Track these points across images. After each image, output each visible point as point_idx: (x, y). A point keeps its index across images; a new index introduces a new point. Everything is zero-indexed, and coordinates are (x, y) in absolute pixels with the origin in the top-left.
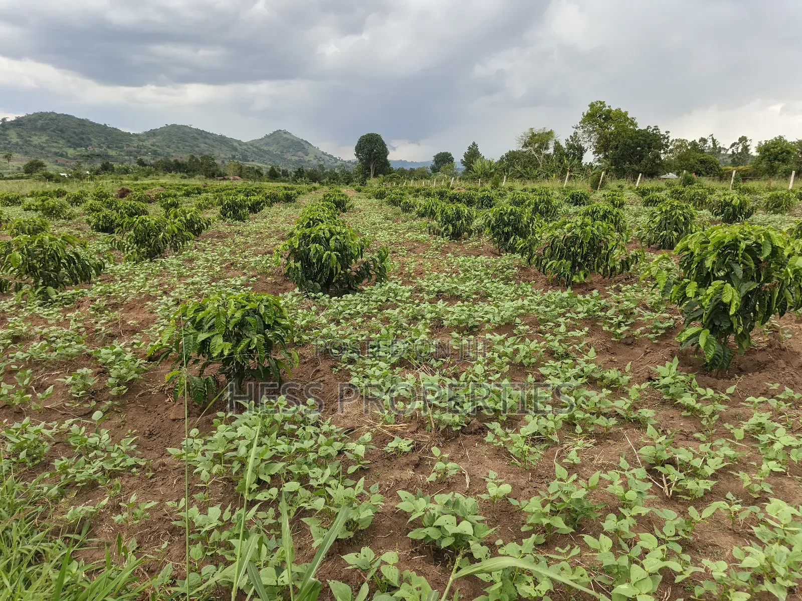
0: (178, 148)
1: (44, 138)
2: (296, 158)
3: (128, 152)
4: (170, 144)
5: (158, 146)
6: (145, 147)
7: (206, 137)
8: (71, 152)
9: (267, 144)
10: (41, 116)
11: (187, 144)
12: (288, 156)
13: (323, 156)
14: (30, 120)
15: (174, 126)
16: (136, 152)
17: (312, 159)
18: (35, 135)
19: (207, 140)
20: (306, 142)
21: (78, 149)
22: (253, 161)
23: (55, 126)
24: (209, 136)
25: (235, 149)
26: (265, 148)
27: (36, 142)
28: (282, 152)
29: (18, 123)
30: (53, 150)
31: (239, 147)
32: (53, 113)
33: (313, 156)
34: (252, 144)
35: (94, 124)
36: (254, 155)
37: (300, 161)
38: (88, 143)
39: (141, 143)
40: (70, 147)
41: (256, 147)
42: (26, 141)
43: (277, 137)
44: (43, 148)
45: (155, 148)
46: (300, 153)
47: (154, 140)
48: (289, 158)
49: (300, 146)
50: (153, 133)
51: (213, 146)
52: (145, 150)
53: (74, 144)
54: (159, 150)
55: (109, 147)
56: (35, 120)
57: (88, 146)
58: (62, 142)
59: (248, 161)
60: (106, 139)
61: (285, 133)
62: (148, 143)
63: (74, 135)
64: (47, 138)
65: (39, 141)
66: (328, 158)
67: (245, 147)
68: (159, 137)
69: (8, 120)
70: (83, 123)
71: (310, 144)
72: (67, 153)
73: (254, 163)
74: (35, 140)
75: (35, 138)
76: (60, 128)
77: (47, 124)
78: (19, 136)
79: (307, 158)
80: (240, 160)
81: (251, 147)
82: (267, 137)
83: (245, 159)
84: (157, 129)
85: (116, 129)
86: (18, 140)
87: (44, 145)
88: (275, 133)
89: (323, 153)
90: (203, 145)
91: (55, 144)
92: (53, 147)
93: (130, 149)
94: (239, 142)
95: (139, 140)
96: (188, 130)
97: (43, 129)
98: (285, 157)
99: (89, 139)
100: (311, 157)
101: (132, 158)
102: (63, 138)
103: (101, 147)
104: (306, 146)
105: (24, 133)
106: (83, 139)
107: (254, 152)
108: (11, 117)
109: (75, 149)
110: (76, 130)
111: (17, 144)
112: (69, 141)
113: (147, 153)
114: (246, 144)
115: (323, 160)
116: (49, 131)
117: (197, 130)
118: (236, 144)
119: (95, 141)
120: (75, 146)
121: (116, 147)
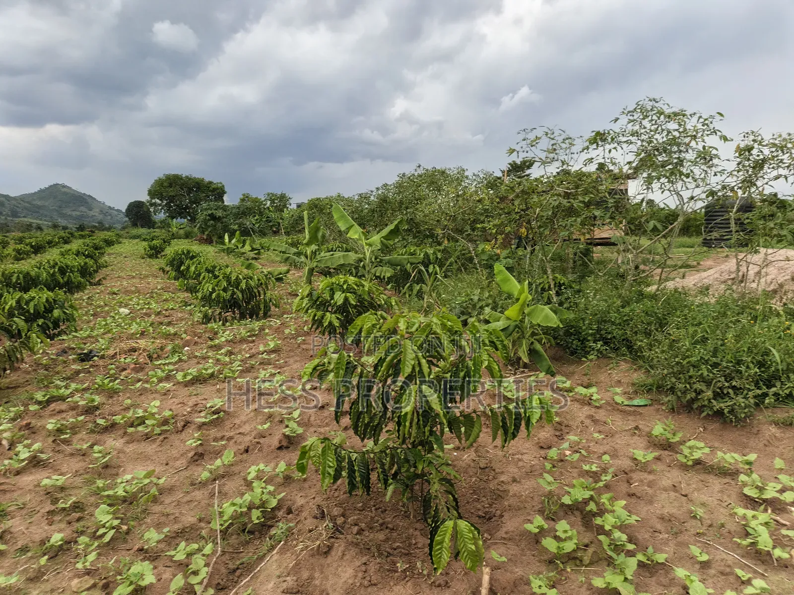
2: (78, 213)
9: (41, 199)
12: (68, 211)
13: (110, 211)
17: (97, 214)
20: (89, 196)
22: (24, 217)
26: (39, 203)
28: (60, 207)
31: (6, 202)
33: (98, 210)
34: (23, 198)
36: (25, 211)
37: (82, 216)
41: (28, 202)
43: (54, 191)
46: (82, 208)
48: (70, 213)
49: (82, 200)
59: (19, 217)
61: (64, 187)
67: (14, 202)
71: (95, 199)
73: (26, 219)
79: (91, 213)
80: (8, 216)
81: (21, 202)
82: (41, 191)
83: (15, 214)
88: (51, 186)
89: (110, 207)
94: (5, 196)
98: (64, 212)
100: (95, 212)
104: (89, 200)
107: (26, 208)
114: (15, 198)
115: (110, 215)
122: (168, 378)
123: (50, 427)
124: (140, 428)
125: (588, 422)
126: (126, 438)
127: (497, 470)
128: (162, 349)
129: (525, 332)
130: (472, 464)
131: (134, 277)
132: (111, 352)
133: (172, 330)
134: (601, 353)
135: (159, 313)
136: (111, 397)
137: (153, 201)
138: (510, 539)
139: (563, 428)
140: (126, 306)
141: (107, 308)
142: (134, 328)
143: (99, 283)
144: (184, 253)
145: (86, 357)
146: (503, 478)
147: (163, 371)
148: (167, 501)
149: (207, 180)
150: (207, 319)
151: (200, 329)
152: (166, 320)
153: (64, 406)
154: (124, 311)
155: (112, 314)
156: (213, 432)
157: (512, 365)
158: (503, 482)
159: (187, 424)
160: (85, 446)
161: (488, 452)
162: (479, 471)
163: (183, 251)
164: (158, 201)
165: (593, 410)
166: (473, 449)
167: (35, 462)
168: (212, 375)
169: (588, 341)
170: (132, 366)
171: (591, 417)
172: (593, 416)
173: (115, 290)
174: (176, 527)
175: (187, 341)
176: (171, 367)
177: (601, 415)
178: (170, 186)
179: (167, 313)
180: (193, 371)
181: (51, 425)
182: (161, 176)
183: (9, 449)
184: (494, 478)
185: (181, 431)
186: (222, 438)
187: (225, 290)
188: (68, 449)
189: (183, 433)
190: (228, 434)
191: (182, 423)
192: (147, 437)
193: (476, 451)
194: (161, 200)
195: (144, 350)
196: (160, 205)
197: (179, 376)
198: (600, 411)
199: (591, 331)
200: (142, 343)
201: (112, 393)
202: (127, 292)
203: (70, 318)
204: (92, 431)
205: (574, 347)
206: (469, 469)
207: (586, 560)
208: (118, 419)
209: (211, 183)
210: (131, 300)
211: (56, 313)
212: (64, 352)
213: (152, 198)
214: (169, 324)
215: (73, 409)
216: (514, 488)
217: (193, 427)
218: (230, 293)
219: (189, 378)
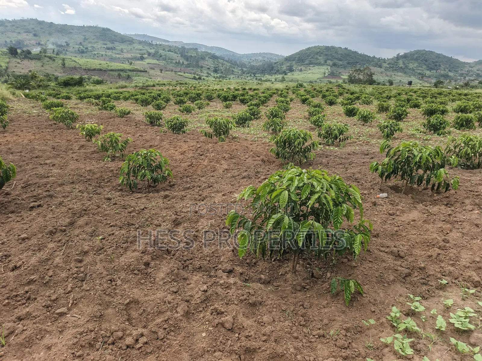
3: (461, 74)
6: (472, 71)
8: (428, 73)
10: (417, 52)
14: (411, 55)
16: (466, 74)
18: (412, 63)
21: (432, 71)
23: (423, 58)
27: (411, 67)
29: (405, 56)
30: (419, 71)
32: (424, 50)
35: (445, 57)
38: (439, 67)
39: (470, 69)
40: (428, 70)
42: (406, 66)
44: (414, 70)
45: (478, 72)
47: (480, 67)
50: (480, 62)
52: (472, 73)
55: (450, 71)
56: (414, 55)
57: (438, 70)
58: (424, 67)
60: (450, 66)
62: (475, 69)
63: (432, 63)
64: (417, 65)
65: (413, 66)
69: (400, 54)
70: (439, 56)
72: (425, 74)
74: (411, 66)
75: (411, 64)
76: (425, 59)
77: (419, 57)
78: (404, 63)
85: (457, 60)
86: (403, 65)
87: (415, 69)
91: (420, 68)
92: (419, 70)
93: (463, 72)
95: (470, 67)
97: (416, 59)
99: (440, 66)
101: (462, 78)
102: (426, 65)
103: (445, 71)
105: (406, 62)
106: (436, 65)
108: (402, 53)
109: (430, 71)
110: (434, 60)
111: (401, 68)
112: (428, 67)
113: (472, 75)
116: (419, 61)
119: (443, 67)
120: (431, 69)
121: (454, 70)
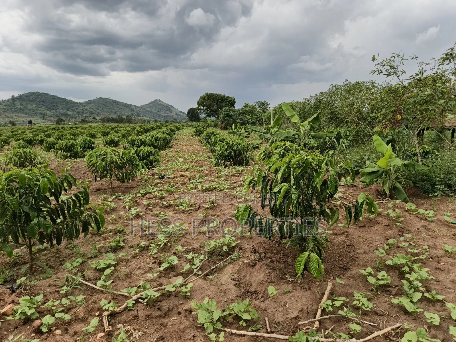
0: (103, 110)
1: (34, 106)
2: (166, 115)
3: (77, 112)
4: (99, 108)
5: (93, 109)
6: (86, 110)
7: (118, 104)
8: (48, 112)
9: (150, 107)
10: (32, 94)
11: (108, 107)
12: (161, 114)
13: (180, 113)
14: (26, 96)
15: (101, 98)
16: (81, 112)
17: (174, 115)
18: (29, 104)
19: (118, 106)
20: (171, 106)
21: (52, 111)
23: (39, 99)
24: (119, 103)
25: (133, 110)
26: (149, 109)
27: (30, 108)
28: (158, 111)
29: (20, 98)
30: (39, 112)
31: (135, 109)
32: (38, 92)
33: (175, 113)
34: (142, 107)
35: (59, 98)
36: (143, 113)
37: (168, 116)
38: (57, 108)
39: (84, 108)
40: (48, 110)
41: (144, 109)
42: (25, 107)
43: (155, 103)
44: (34, 111)
45: (90, 110)
46: (168, 112)
47: (91, 106)
48: (162, 114)
49: (168, 108)
50: (90, 102)
51: (121, 109)
52: (86, 111)
53: (50, 108)
54: (94, 111)
55: (67, 110)
56: (29, 96)
57: (57, 109)
58: (43, 107)
59: (140, 116)
60: (66, 105)
61: (160, 101)
62: (87, 108)
63: (49, 104)
64: (36, 105)
65: (32, 107)
66: (183, 114)
67: (138, 109)
68: (93, 104)
69: (15, 96)
70: (53, 97)
71: (173, 107)
72: (47, 113)
73: (143, 117)
74: (30, 107)
75: (29, 105)
76: (42, 100)
77: (35, 98)
78: (21, 104)
79: (172, 114)
80: (136, 116)
81: (141, 109)
82: (150, 103)
83: (138, 115)
84: (92, 100)
85: (71, 100)
86: (21, 107)
87: (34, 109)
88: (154, 101)
89: (180, 112)
90: (116, 108)
91: (40, 109)
92: (39, 110)
93: (79, 110)
94: (135, 106)
95: (83, 106)
96: (108, 100)
97: (33, 101)
98: (159, 114)
99: (57, 106)
100: (173, 114)
101: (80, 115)
102: (44, 105)
103: (63, 110)
104: (171, 108)
105: (24, 103)
106: (54, 106)
108: (16, 95)
109: (50, 111)
110: (50, 101)
111: (20, 109)
112: (47, 107)
113: (87, 113)
114: (138, 107)
116: (36, 102)
117: (113, 100)
118: (134, 107)
119: (60, 107)
120: (50, 109)
121: (71, 110)
122: (196, 188)
123: (145, 203)
124: (180, 207)
125: (422, 229)
126: (175, 212)
127: (356, 247)
128: (195, 176)
129: (391, 176)
130: (342, 243)
131: (187, 145)
132: (173, 176)
133: (201, 169)
134: (444, 193)
135: (196, 162)
136: (171, 195)
137: (200, 107)
138: (352, 278)
139: (405, 231)
140: (182, 158)
141: (174, 158)
142: (184, 167)
143: (171, 147)
144: (211, 133)
145: (162, 177)
146: (359, 251)
147: (193, 185)
148: (188, 237)
149: (226, 95)
150: (217, 165)
151: (214, 169)
152: (200, 165)
153: (151, 196)
154: (181, 160)
155: (176, 161)
156: (211, 212)
157: (381, 196)
158: (358, 253)
159: (200, 207)
160: (158, 213)
161: (354, 238)
162: (346, 246)
163: (210, 132)
164: (202, 108)
165: (428, 223)
166: (344, 236)
167: (138, 216)
168: (215, 189)
169: (437, 185)
170: (181, 182)
171: (425, 227)
172: (426, 226)
173: (178, 150)
174: (190, 247)
175: (207, 174)
176: (197, 184)
177: (432, 226)
178: (208, 99)
179: (200, 162)
180: (206, 186)
181: (145, 202)
182: (204, 94)
183: (129, 210)
184: (354, 251)
185: (198, 210)
186: (215, 215)
187: (226, 150)
188: (151, 213)
189: (198, 211)
190: (218, 214)
191: (198, 207)
192: (183, 212)
193: (346, 237)
194: (203, 107)
195: (187, 176)
196: (203, 109)
197: (200, 187)
198: (432, 224)
199: (438, 179)
200: (187, 173)
201: (171, 193)
202: (183, 152)
203: (157, 161)
204: (161, 207)
205: (426, 188)
206: (340, 245)
207: (394, 292)
208: (172, 202)
209: (228, 97)
210: (185, 155)
211: (151, 157)
212: (153, 175)
213: (199, 106)
214: (201, 166)
215: (154, 197)
216: (364, 256)
217: (203, 209)
218: (228, 152)
219: (204, 188)
